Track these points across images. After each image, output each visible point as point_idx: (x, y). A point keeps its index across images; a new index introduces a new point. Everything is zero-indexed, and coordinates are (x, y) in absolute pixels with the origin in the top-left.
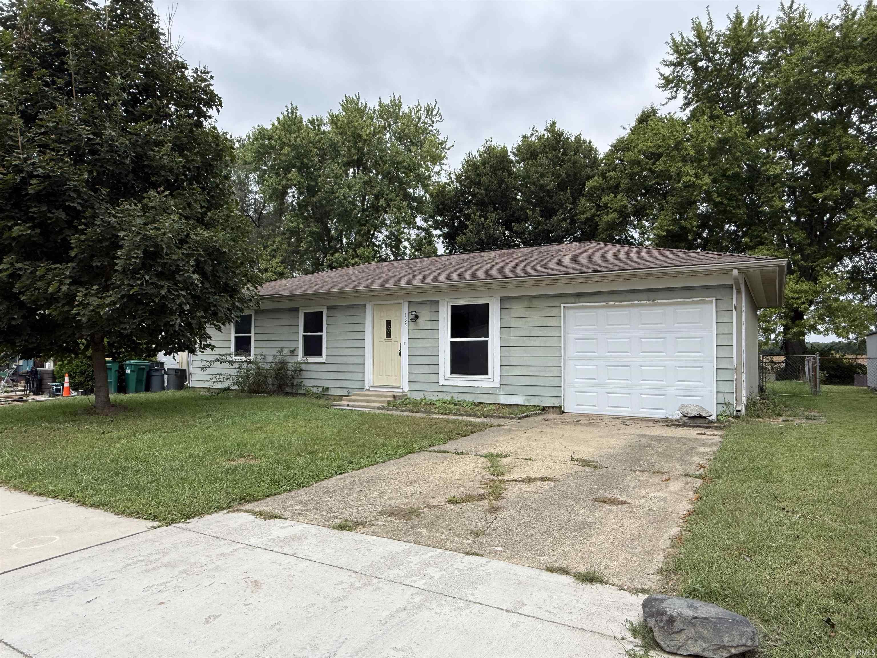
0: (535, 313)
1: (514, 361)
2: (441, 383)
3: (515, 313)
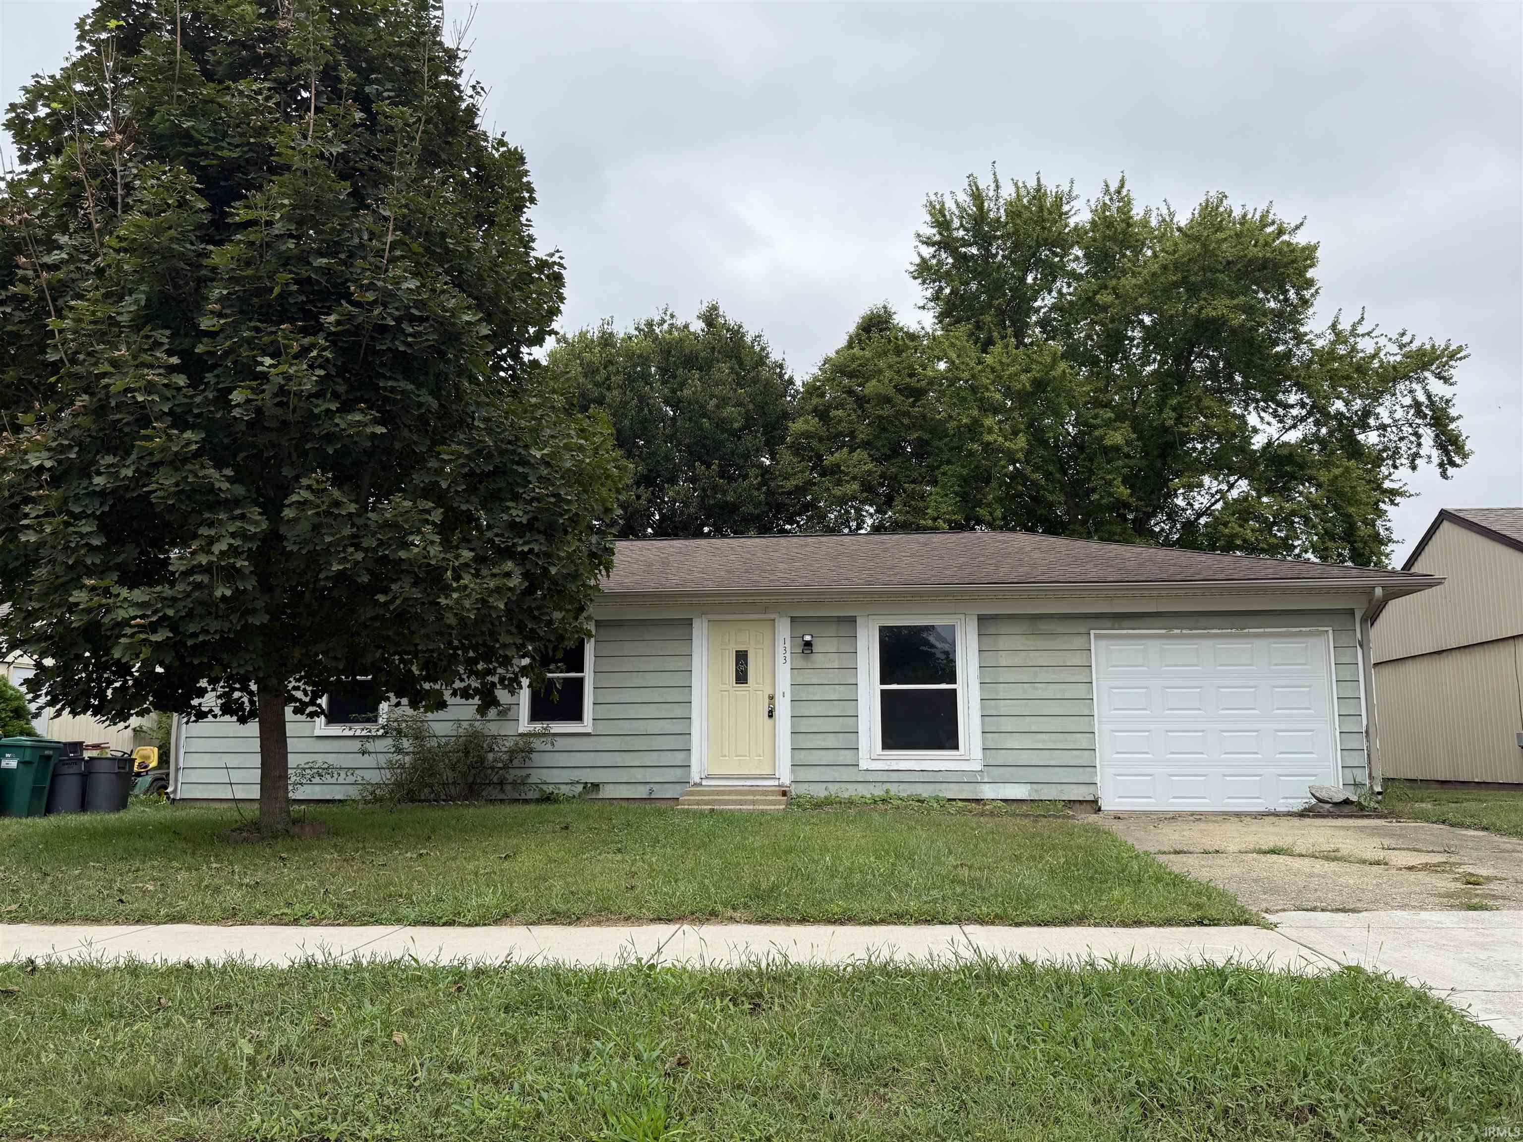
0: (1041, 643)
1: (1008, 725)
2: (864, 764)
3: (1004, 643)
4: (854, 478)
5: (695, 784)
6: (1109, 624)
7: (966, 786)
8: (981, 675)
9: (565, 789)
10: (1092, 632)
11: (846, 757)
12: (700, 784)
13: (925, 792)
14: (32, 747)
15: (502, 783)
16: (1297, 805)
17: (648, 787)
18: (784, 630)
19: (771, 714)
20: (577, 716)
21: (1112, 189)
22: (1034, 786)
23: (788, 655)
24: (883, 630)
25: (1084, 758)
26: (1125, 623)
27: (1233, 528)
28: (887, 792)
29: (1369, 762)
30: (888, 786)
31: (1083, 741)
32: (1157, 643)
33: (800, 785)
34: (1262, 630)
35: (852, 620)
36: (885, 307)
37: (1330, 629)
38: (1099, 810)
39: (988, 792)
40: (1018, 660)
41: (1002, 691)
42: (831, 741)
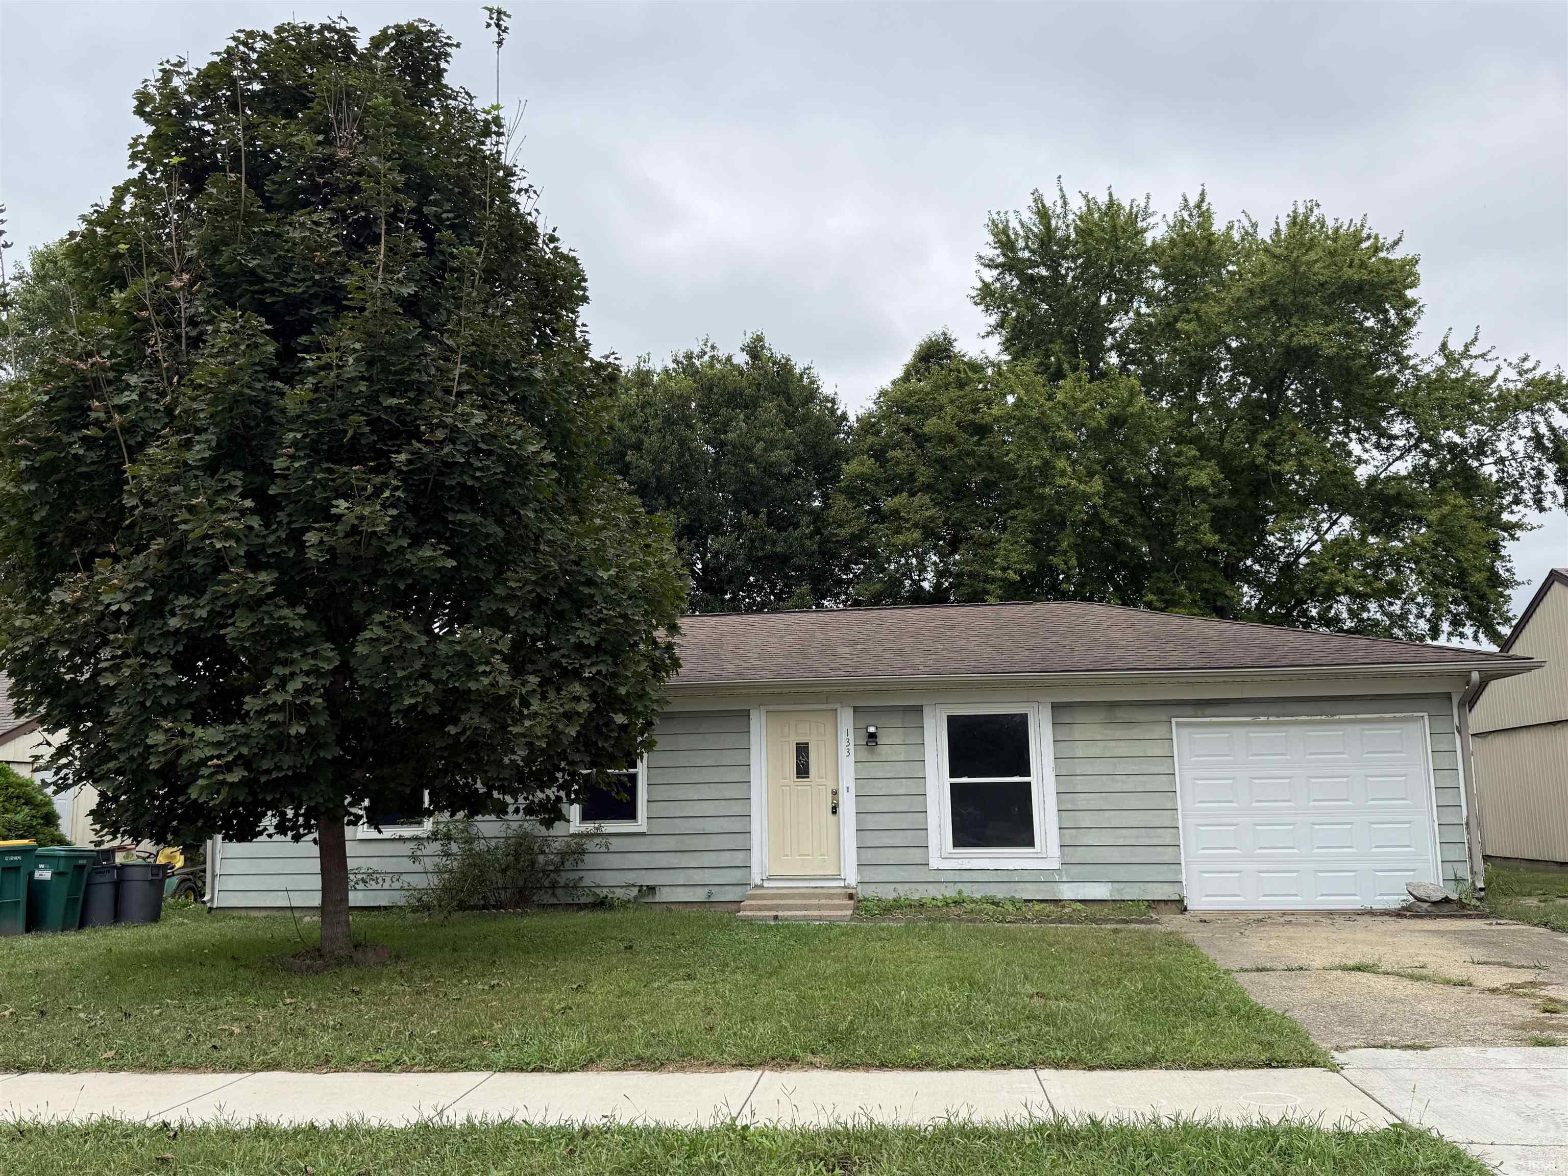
0: (1120, 733)
1: (1086, 820)
2: (934, 863)
3: (1079, 732)
4: (916, 525)
5: (756, 886)
6: (1189, 710)
7: (1043, 886)
8: (1057, 767)
9: (619, 893)
10: (1174, 720)
11: (915, 855)
12: (761, 887)
13: (1000, 892)
14: (66, 857)
15: (554, 886)
16: (1395, 902)
17: (706, 890)
18: (846, 719)
19: (834, 810)
20: (630, 814)
21: (1192, 204)
22: (1116, 885)
23: (851, 747)
24: (952, 721)
25: (1167, 855)
26: (1208, 711)
27: (1332, 574)
28: (960, 893)
29: (1471, 858)
30: (959, 886)
31: (1166, 837)
32: (1242, 731)
33: (865, 886)
34: (1353, 716)
35: (919, 710)
36: (944, 334)
37: (1425, 714)
38: (1185, 909)
39: (1067, 892)
40: (1096, 750)
41: (1080, 784)
42: (898, 839)
